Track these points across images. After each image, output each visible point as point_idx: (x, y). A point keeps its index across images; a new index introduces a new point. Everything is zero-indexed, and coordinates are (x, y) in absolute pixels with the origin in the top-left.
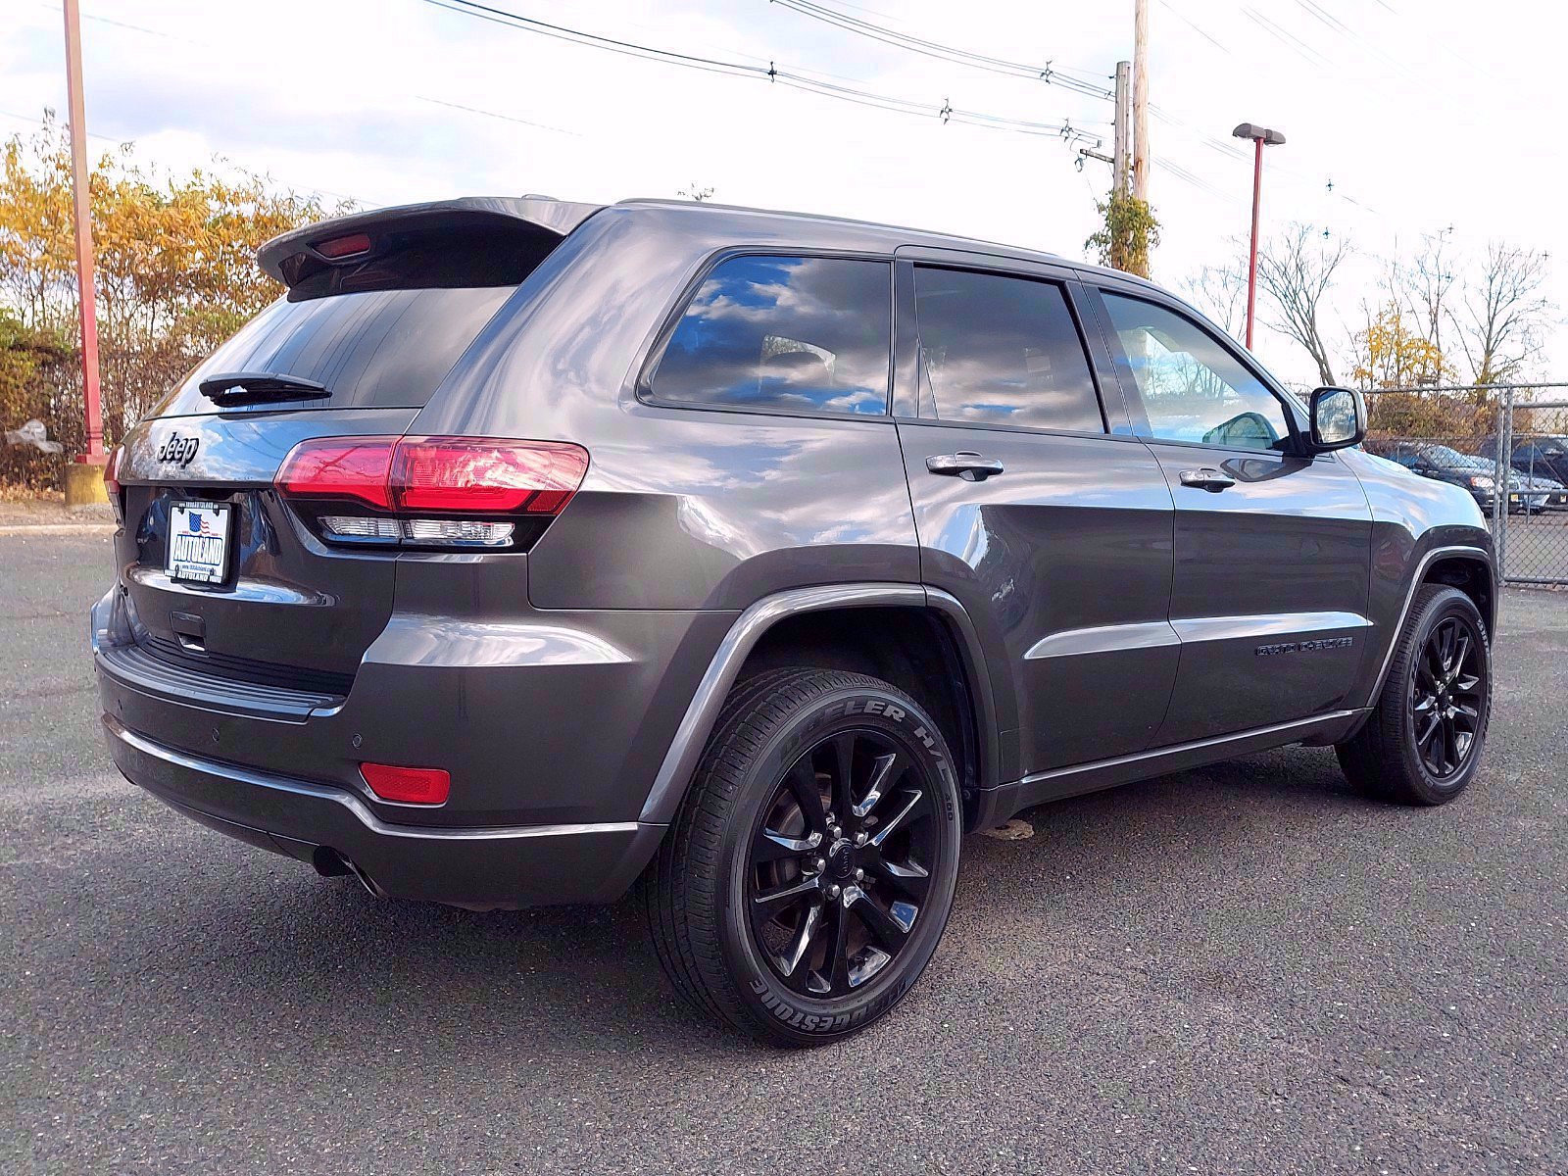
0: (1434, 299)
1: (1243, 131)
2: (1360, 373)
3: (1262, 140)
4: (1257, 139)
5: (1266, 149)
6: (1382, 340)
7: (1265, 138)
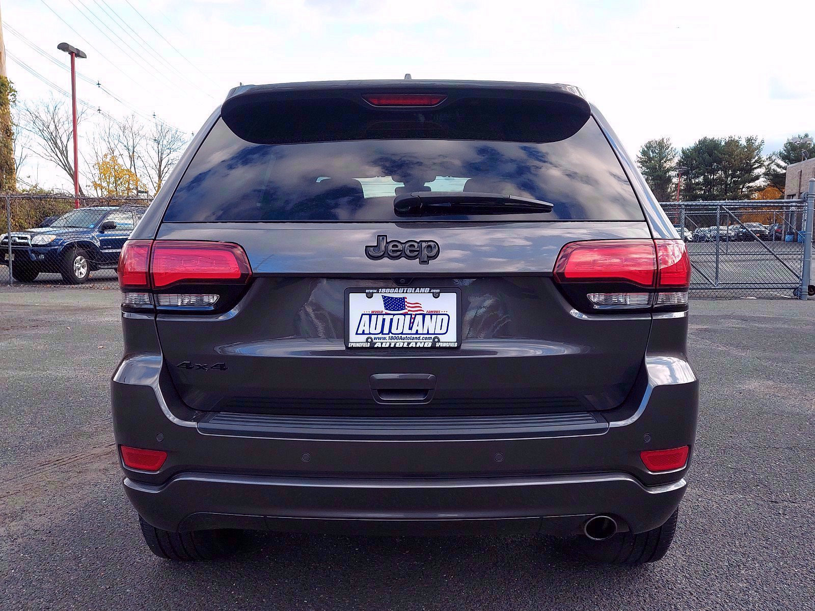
0: (131, 148)
1: (63, 47)
2: (96, 186)
3: (74, 54)
4: (71, 53)
5: (77, 60)
6: (107, 168)
7: (75, 54)
